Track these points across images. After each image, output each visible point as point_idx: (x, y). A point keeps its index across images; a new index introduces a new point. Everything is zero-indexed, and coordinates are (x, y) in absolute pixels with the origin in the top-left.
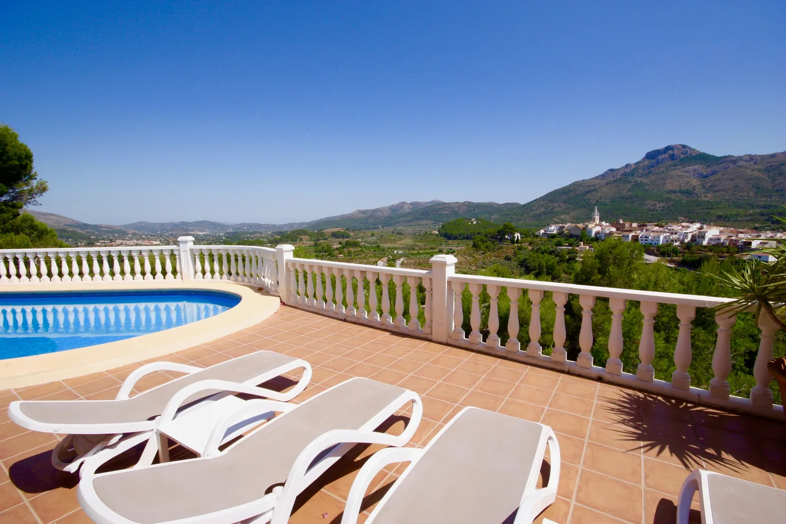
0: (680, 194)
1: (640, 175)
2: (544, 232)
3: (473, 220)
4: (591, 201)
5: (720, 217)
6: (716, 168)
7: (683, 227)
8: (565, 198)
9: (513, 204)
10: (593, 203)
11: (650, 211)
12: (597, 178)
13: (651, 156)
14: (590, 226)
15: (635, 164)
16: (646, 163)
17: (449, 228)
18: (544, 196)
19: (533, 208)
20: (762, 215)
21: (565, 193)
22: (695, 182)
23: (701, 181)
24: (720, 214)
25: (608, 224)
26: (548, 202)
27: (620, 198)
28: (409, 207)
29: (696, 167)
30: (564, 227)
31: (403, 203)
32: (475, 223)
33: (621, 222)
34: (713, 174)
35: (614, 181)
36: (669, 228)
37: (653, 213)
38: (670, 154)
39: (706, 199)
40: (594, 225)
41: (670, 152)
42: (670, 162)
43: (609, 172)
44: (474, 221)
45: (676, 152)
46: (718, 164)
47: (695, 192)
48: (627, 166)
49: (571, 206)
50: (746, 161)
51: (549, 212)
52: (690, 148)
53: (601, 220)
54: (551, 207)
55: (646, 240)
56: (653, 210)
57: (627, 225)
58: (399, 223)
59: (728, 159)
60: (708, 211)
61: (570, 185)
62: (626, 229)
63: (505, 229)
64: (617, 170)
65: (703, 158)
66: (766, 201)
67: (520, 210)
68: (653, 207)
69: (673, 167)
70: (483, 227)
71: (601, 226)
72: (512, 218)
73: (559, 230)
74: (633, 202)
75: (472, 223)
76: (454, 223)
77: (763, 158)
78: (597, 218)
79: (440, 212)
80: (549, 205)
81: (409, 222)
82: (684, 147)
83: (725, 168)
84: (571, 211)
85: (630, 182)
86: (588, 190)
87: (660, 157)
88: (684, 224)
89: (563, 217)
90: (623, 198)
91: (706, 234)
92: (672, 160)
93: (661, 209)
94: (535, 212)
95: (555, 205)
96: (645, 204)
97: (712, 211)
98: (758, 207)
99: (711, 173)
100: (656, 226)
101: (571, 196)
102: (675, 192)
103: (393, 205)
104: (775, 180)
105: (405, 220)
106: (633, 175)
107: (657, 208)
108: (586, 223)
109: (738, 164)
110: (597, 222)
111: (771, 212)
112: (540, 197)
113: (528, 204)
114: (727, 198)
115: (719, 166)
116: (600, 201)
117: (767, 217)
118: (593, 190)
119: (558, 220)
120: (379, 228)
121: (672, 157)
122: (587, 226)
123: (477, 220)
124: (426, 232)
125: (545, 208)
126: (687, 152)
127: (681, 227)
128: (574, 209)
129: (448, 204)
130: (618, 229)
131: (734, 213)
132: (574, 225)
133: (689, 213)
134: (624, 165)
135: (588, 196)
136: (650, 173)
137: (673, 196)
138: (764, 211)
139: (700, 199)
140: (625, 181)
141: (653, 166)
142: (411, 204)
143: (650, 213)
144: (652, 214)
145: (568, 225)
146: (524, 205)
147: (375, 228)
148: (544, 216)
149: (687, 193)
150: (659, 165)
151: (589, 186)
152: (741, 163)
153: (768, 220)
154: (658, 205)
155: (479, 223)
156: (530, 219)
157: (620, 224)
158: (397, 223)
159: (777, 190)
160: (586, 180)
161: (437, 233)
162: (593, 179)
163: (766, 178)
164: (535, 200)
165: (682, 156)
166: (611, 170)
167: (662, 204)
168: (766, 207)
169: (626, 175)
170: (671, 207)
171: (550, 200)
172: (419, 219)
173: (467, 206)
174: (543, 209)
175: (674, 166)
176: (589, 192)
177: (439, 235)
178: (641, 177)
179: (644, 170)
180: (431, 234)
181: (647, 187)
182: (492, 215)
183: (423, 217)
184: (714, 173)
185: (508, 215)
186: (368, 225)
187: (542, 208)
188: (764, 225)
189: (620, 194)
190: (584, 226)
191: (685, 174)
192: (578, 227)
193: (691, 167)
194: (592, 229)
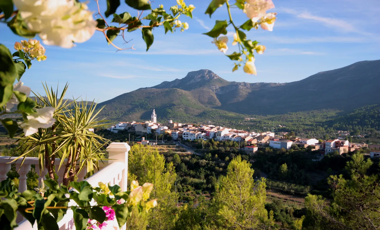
2: (114, 128)
7: (210, 127)
14: (150, 124)
30: (130, 125)
33: (171, 122)
40: (153, 123)
53: (158, 120)
55: (187, 137)
57: (175, 125)
62: (174, 127)
65: (220, 81)
71: (157, 124)
73: (126, 127)
78: (155, 118)
91: (222, 133)
95: (124, 106)
100: (193, 126)
108: (147, 122)
110: (155, 121)
119: (127, 118)
122: (147, 125)
127: (208, 128)
130: (169, 128)
132: (138, 123)
145: (133, 123)
157: (171, 124)
165: (209, 78)
194: (151, 127)
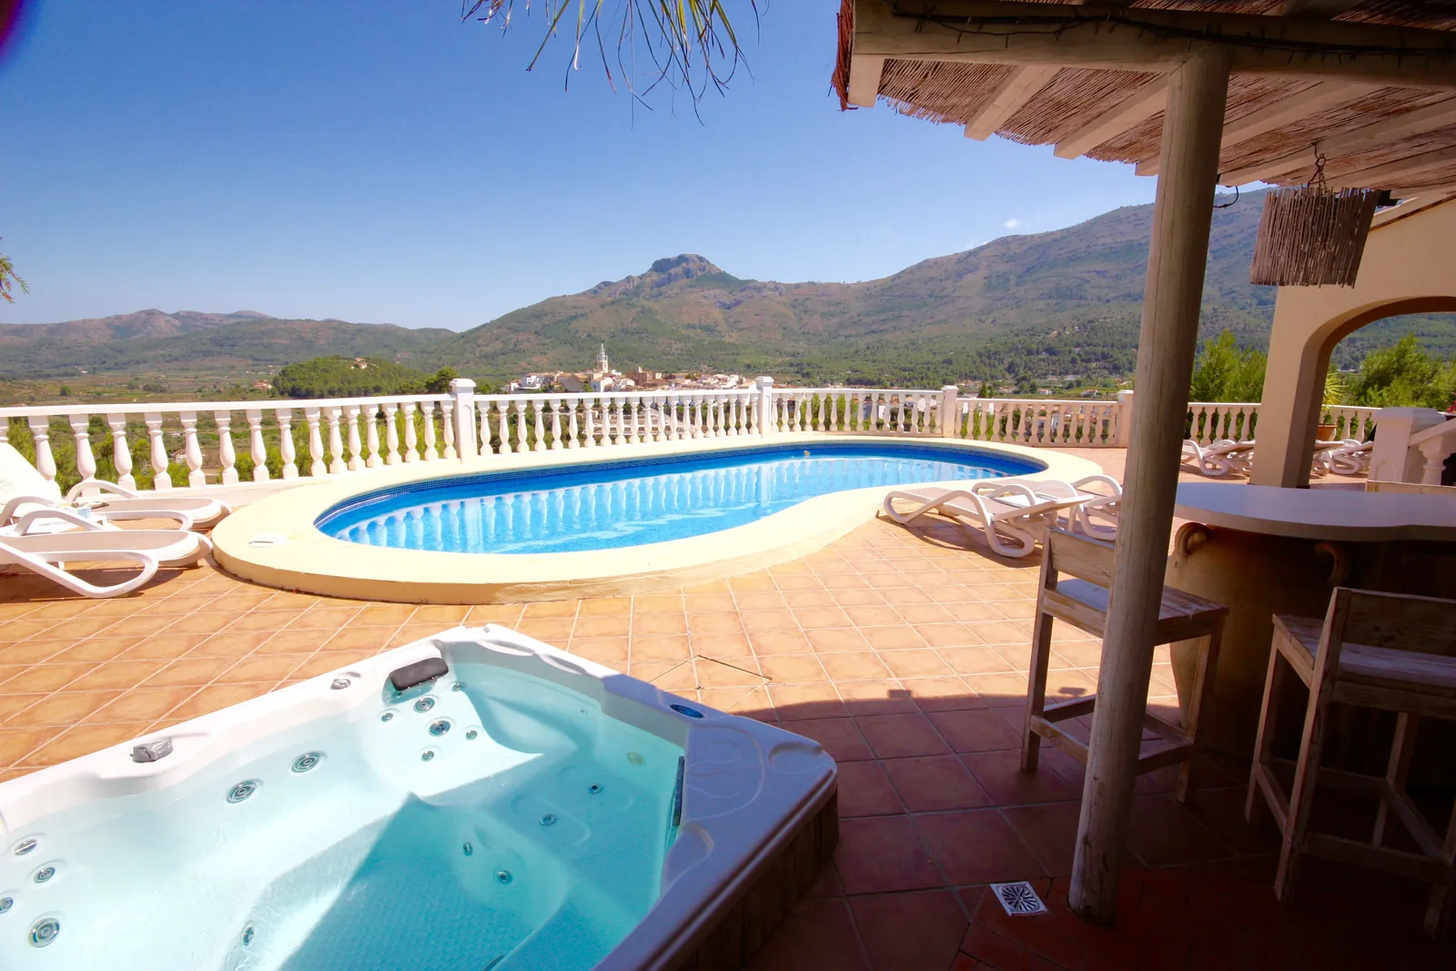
0: (699, 331)
1: (647, 297)
2: (517, 386)
3: (359, 360)
4: (579, 334)
5: (749, 366)
6: (739, 296)
7: (719, 379)
8: (537, 327)
9: (438, 331)
10: (583, 337)
11: (664, 354)
12: (584, 294)
13: (660, 266)
14: (597, 376)
15: (639, 277)
16: (655, 277)
17: (302, 376)
18: (498, 320)
19: (480, 341)
20: (792, 365)
21: (536, 317)
22: (717, 314)
23: (724, 313)
24: (748, 362)
25: (620, 374)
26: (508, 331)
27: (622, 331)
28: (174, 326)
29: (717, 292)
30: (552, 378)
31: (151, 314)
32: (364, 367)
33: (638, 369)
34: (736, 304)
35: (612, 303)
36: (704, 381)
37: (669, 357)
38: (684, 268)
39: (731, 340)
40: (601, 375)
41: (684, 264)
42: (685, 281)
43: (603, 286)
44: (361, 362)
45: (691, 266)
46: (741, 291)
47: (718, 329)
48: (629, 279)
49: (547, 341)
50: (771, 289)
51: (510, 349)
52: (708, 262)
53: (611, 367)
54: (513, 341)
56: (669, 354)
57: (649, 377)
58: (145, 362)
59: (752, 285)
60: (734, 357)
61: (543, 303)
62: (648, 382)
63: (440, 381)
64: (614, 284)
65: (724, 279)
66: (794, 346)
67: (455, 344)
68: (668, 349)
69: (688, 289)
70: (383, 376)
71: (611, 377)
72: (440, 360)
73: (544, 383)
74: (641, 339)
75: (357, 366)
76: (314, 367)
77: (788, 287)
78: (605, 362)
79: (266, 340)
80: (509, 337)
81: (177, 360)
82: (701, 259)
83: (749, 298)
84: (548, 349)
85: (635, 306)
86: (573, 314)
87: (672, 271)
88: (720, 376)
89: (535, 359)
90: (625, 331)
92: (688, 277)
93: (679, 352)
94: (484, 348)
95: (520, 338)
96: (657, 343)
97: (739, 358)
98: (788, 354)
99: (734, 302)
100: (687, 378)
101: (547, 323)
102: (693, 327)
103: (119, 317)
104: (801, 319)
105: (163, 355)
106: (637, 295)
107: (674, 351)
108: (589, 372)
109: (763, 294)
110: (606, 369)
111: (799, 362)
112: (492, 322)
113: (471, 332)
114: (753, 340)
115: (744, 293)
116: (593, 334)
117: (796, 369)
118: (582, 316)
119: (529, 364)
120: (80, 375)
121: (688, 273)
122: (590, 378)
123: (367, 360)
124: (238, 386)
125: (503, 342)
126: (704, 269)
127: (717, 380)
128: (553, 348)
129: (286, 322)
130: (637, 383)
131: (762, 362)
132: (569, 375)
133: (714, 360)
134: (624, 278)
135: (575, 324)
136: (661, 294)
137: (691, 333)
138: (793, 360)
139: (724, 339)
140: (628, 304)
141: (664, 284)
142: (176, 316)
143: (665, 357)
144: (668, 360)
145: (558, 375)
146: (463, 336)
147: (66, 375)
148: (502, 357)
149: (709, 330)
150: (672, 284)
151: (575, 308)
152: (766, 292)
153: (797, 372)
154: (674, 346)
155: (374, 368)
156: (477, 362)
158: (138, 362)
159: (803, 333)
160: (569, 296)
161: (270, 387)
162: (579, 295)
163: (792, 315)
164: (484, 326)
165: (699, 273)
166: (606, 284)
167: (679, 345)
168: (794, 355)
169: (628, 292)
170: (692, 350)
171: (510, 329)
172: (206, 354)
173: (335, 328)
174: (498, 345)
175: (690, 287)
176: (576, 317)
177: (277, 392)
178: (648, 300)
179: (652, 288)
180: (251, 391)
181: (658, 317)
182: (395, 351)
183: (219, 349)
184: (738, 303)
185: (431, 353)
186: (37, 368)
187: (497, 342)
188: (795, 379)
189: (622, 324)
190: (586, 377)
191: (704, 301)
192: (577, 378)
193: (711, 292)
194: (599, 382)
